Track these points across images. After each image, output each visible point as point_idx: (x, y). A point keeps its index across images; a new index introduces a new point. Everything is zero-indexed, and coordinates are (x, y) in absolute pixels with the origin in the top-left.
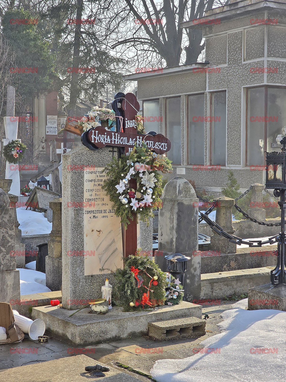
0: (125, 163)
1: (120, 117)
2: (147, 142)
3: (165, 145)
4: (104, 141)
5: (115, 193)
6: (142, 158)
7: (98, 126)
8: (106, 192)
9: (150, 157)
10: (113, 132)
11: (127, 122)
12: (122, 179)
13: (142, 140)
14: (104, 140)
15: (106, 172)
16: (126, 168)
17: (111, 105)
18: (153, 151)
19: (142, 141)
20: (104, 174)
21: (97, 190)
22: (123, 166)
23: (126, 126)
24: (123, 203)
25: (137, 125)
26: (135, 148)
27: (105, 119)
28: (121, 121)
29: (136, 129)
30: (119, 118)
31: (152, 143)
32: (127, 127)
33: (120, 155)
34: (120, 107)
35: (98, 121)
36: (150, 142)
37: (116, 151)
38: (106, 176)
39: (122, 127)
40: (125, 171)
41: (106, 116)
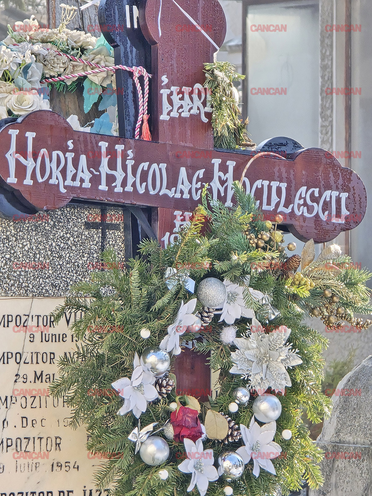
0: (155, 280)
1: (138, 71)
2: (258, 183)
3: (338, 200)
4: (65, 179)
5: (111, 413)
6: (235, 257)
7: (35, 108)
8: (68, 411)
9: (268, 255)
10: (103, 137)
11: (168, 91)
12: (143, 353)
13: (237, 176)
14: (64, 172)
15: (72, 320)
16: (159, 304)
17: (94, 16)
18: (284, 228)
19: (237, 182)
20: (61, 327)
21: (30, 400)
22: (149, 294)
23: (165, 111)
24: (147, 460)
25: (212, 107)
26: (202, 210)
27: (70, 79)
28: (138, 86)
29: (209, 126)
30: (131, 74)
31: (279, 190)
32: (169, 114)
33: (136, 241)
34: (136, 26)
35: (38, 86)
36: (270, 187)
37: (115, 227)
38: (69, 338)
39: (146, 117)
40: (158, 314)
41: (74, 66)
